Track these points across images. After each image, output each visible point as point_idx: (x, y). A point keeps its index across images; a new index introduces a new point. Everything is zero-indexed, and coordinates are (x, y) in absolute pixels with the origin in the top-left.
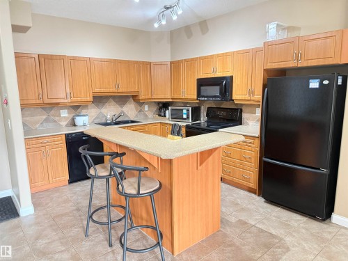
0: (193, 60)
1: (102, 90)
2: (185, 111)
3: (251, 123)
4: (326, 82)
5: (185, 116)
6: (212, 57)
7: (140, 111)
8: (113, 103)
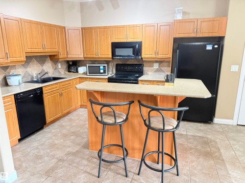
0: (105, 28)
1: (33, 50)
2: (102, 67)
3: (150, 73)
4: (216, 46)
5: (102, 71)
6: (123, 27)
7: (56, 69)
8: (36, 62)
